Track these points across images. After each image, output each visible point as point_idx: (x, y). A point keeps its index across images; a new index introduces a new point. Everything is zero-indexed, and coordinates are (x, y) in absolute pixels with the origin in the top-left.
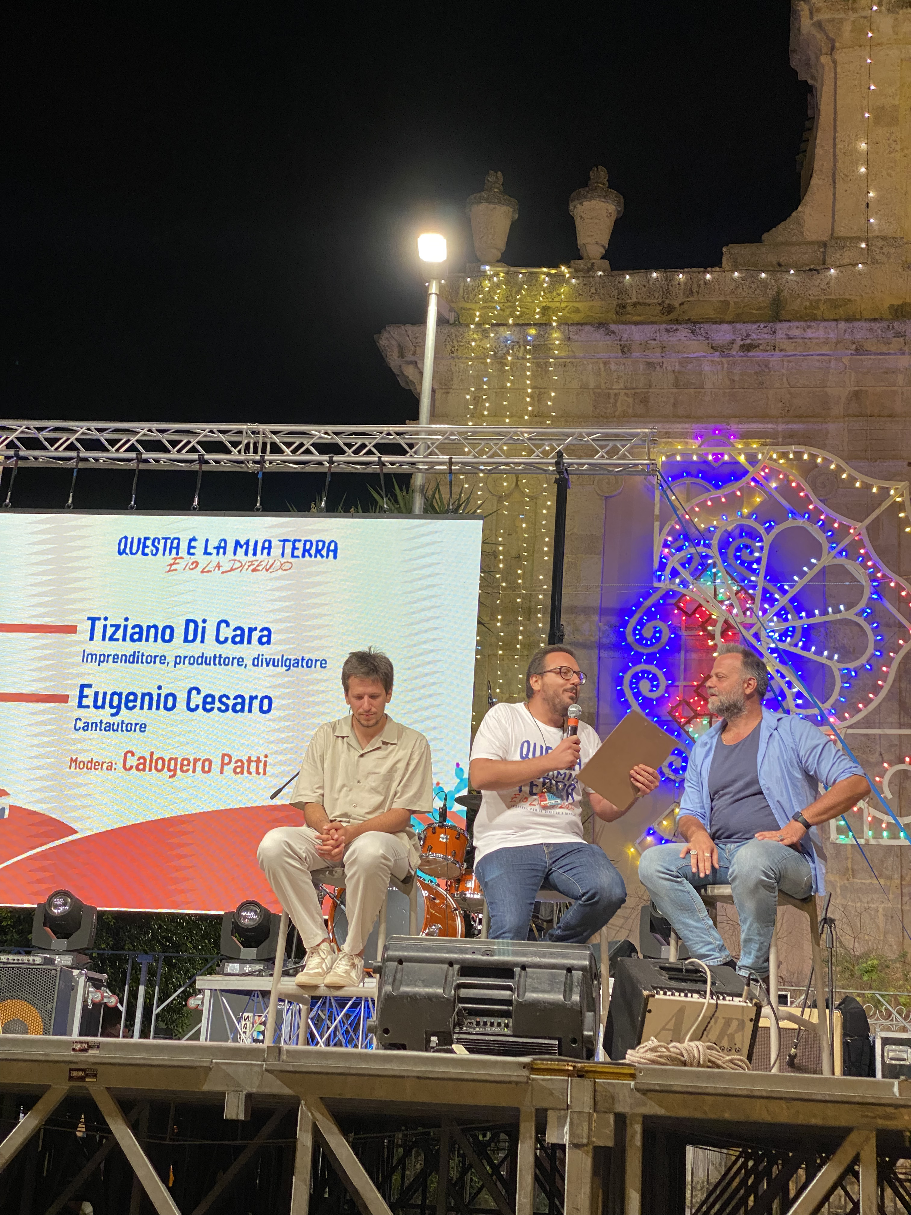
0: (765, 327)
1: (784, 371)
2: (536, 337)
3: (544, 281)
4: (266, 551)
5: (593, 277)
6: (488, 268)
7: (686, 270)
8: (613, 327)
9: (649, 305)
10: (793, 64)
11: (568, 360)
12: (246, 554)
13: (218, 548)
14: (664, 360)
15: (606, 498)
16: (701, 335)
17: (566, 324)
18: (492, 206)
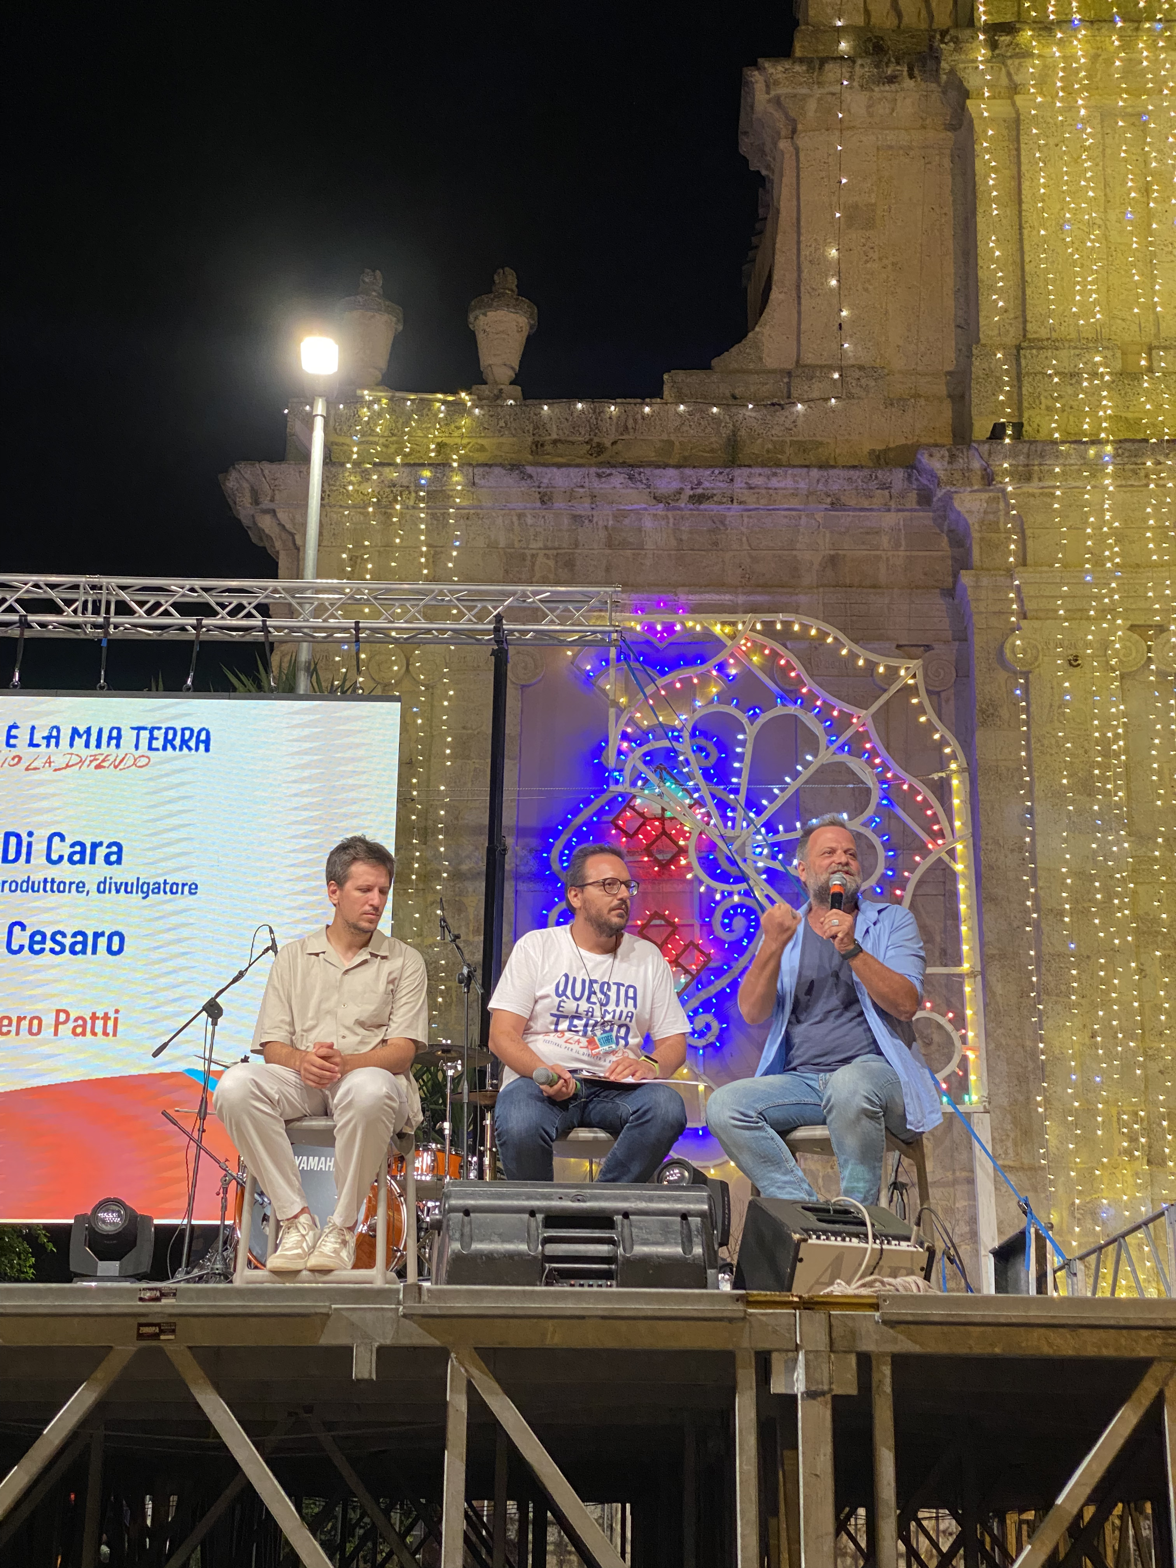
0: (721, 473)
1: (744, 529)
2: (430, 481)
3: (439, 411)
4: (114, 742)
5: (502, 406)
6: (366, 392)
7: (619, 400)
8: (530, 469)
9: (573, 443)
10: (743, 150)
11: (472, 511)
12: (87, 745)
13: (48, 738)
14: (594, 512)
15: (523, 686)
16: (641, 481)
17: (470, 465)
18: (370, 314)
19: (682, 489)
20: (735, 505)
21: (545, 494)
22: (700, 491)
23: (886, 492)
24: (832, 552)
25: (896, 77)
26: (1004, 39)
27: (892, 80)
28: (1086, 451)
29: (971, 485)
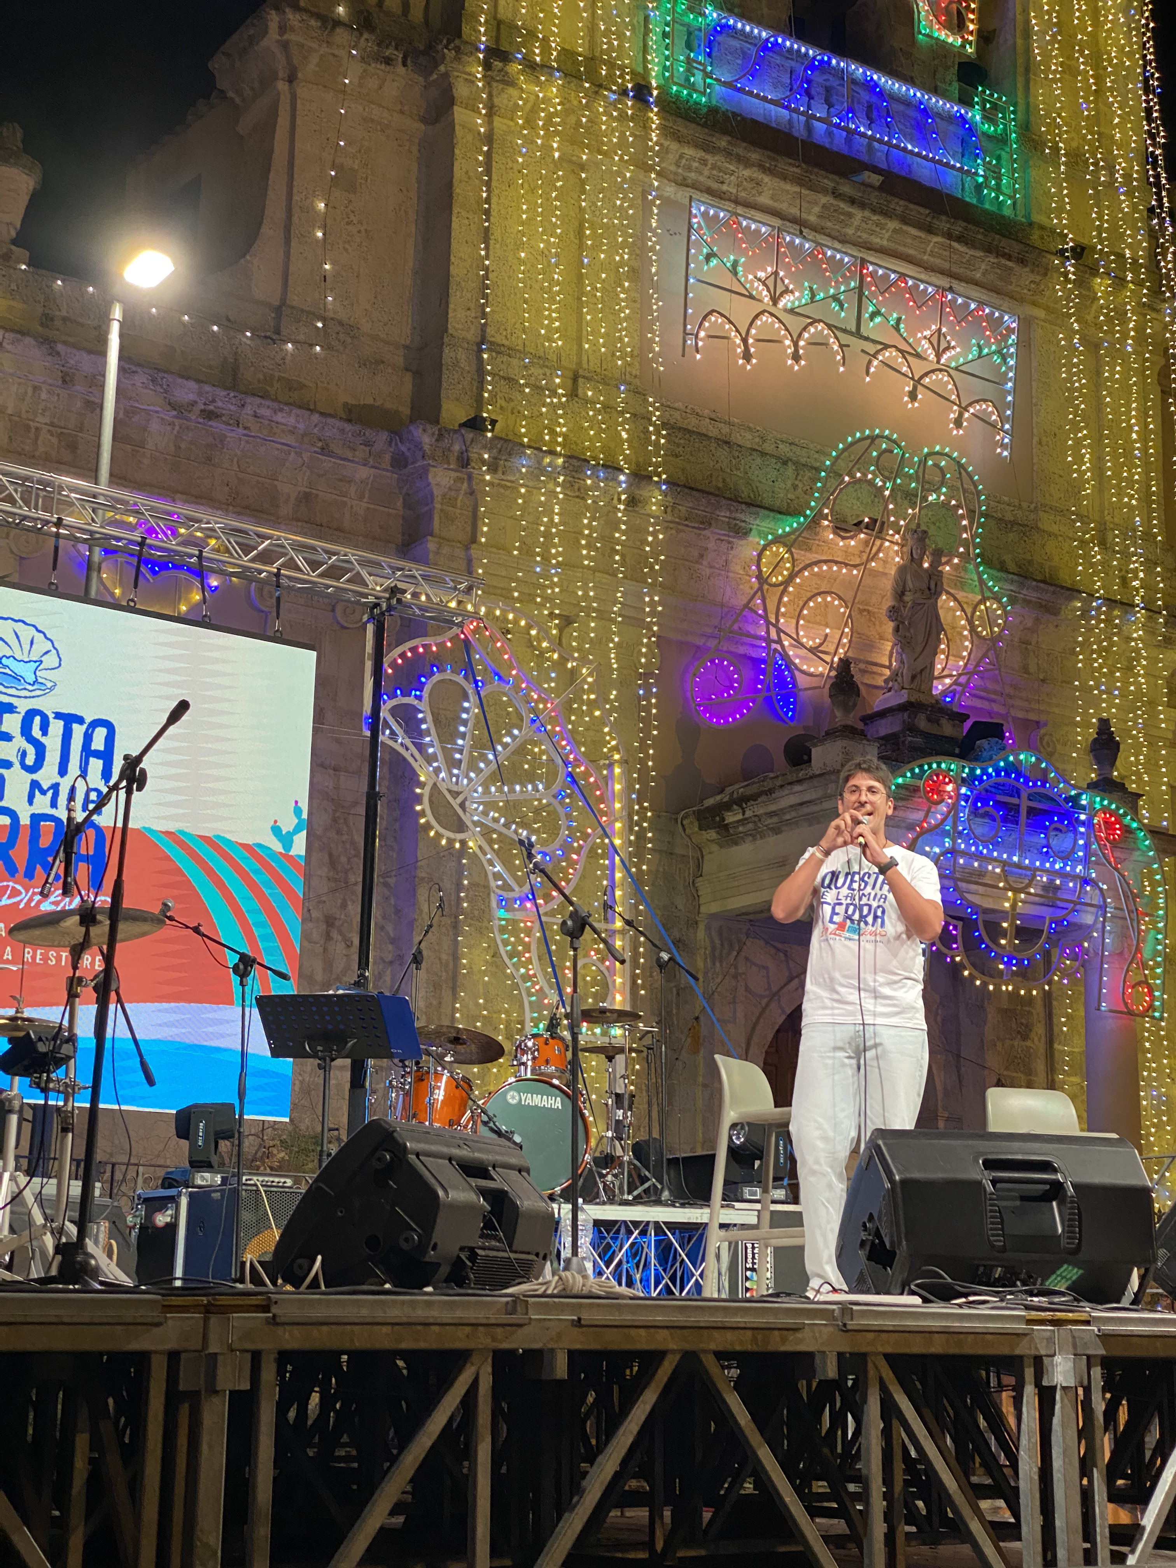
5: (15, 269)
8: (60, 347)
9: (82, 326)
15: (22, 558)
16: (161, 386)
19: (196, 402)
20: (241, 430)
21: (67, 374)
22: (211, 407)
23: (367, 449)
24: (307, 490)
25: (392, 60)
26: (498, 64)
27: (388, 61)
28: (543, 458)
29: (449, 464)
